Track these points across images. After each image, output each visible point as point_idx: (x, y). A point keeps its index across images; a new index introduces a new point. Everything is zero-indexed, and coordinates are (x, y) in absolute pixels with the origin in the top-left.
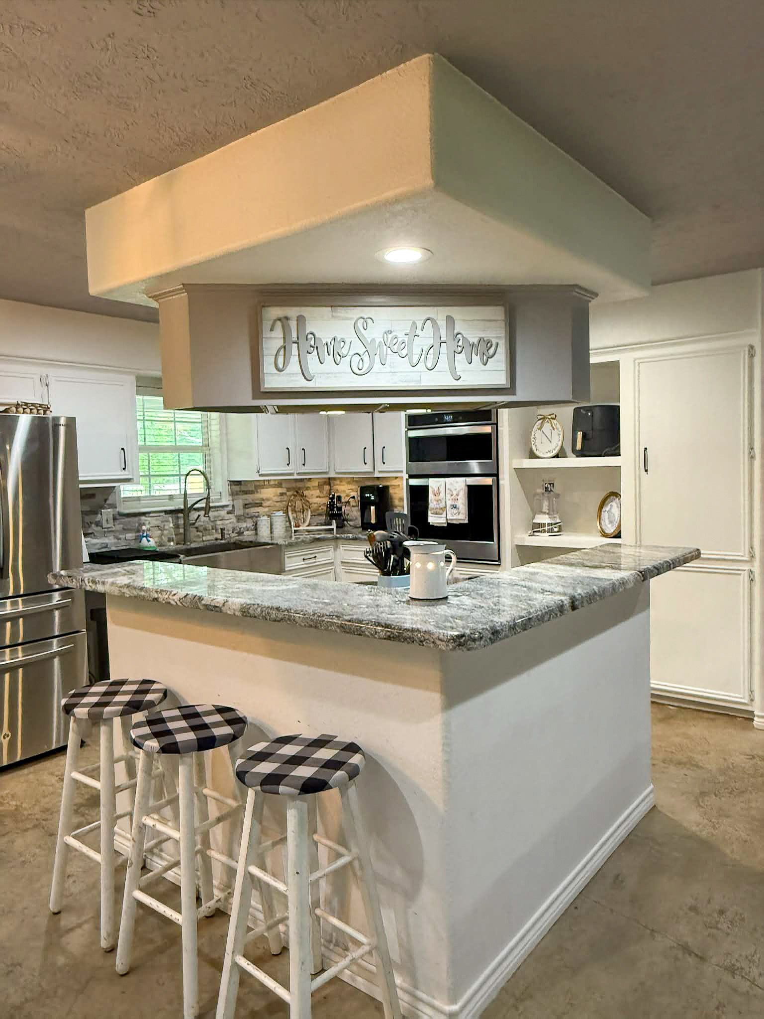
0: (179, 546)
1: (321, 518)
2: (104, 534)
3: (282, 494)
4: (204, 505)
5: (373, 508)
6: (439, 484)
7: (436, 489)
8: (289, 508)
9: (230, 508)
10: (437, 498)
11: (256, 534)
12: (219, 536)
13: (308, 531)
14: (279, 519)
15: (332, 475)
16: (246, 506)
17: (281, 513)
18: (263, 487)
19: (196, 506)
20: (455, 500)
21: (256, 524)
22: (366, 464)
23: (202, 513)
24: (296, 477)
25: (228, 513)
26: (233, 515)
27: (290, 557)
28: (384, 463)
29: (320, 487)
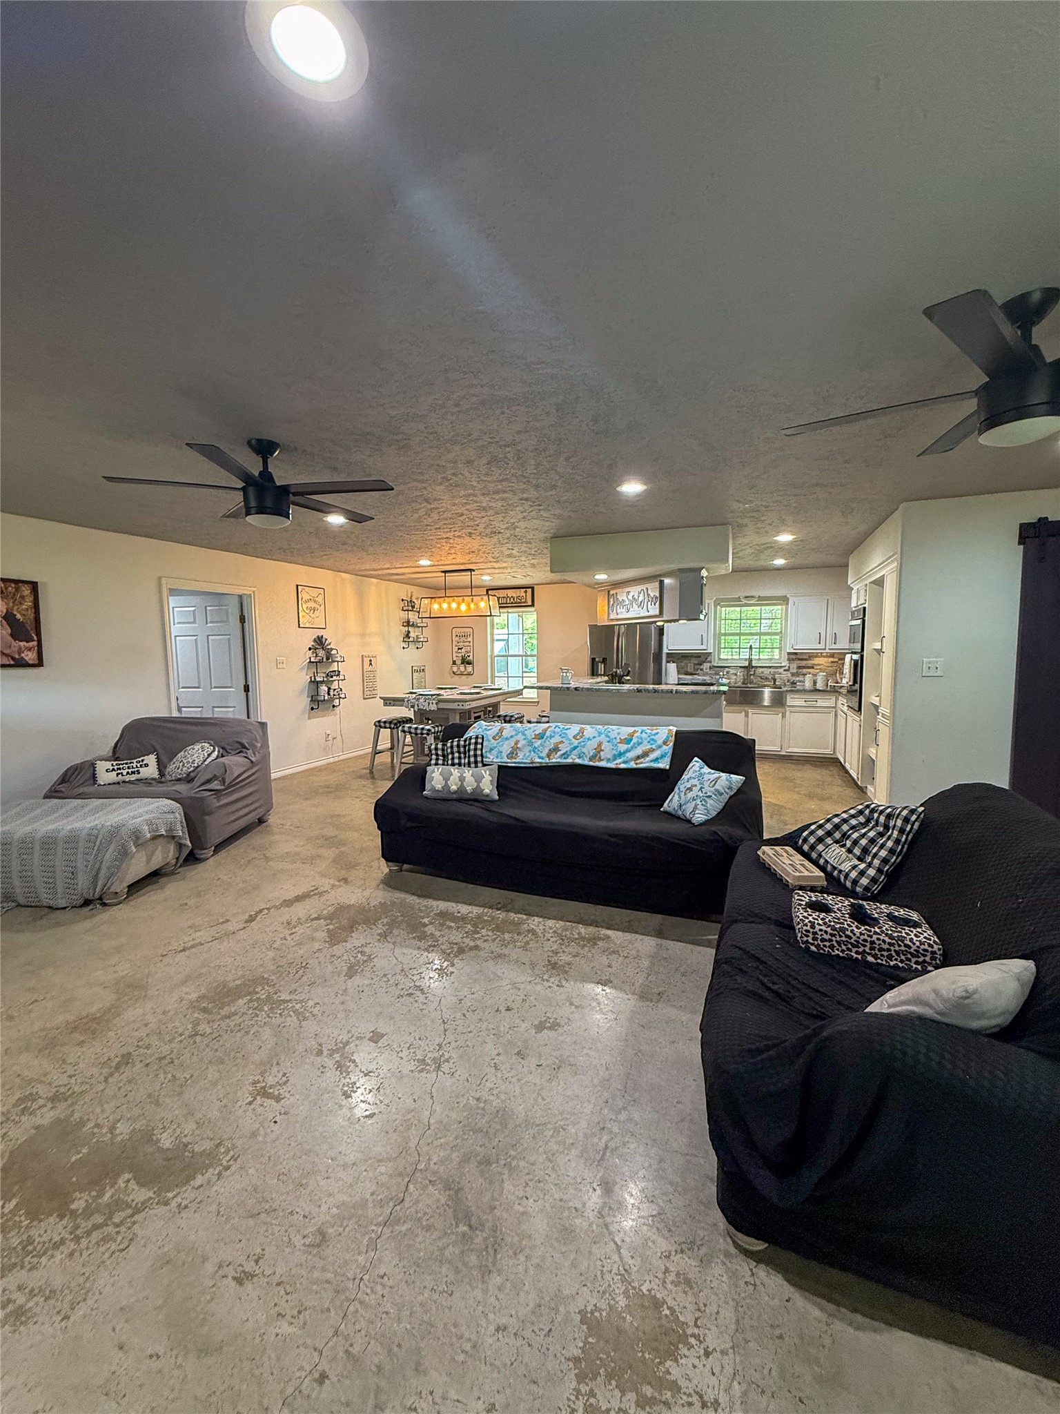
2: (704, 675)
9: (787, 668)
16: (800, 668)
18: (816, 657)
25: (785, 670)
26: (788, 672)
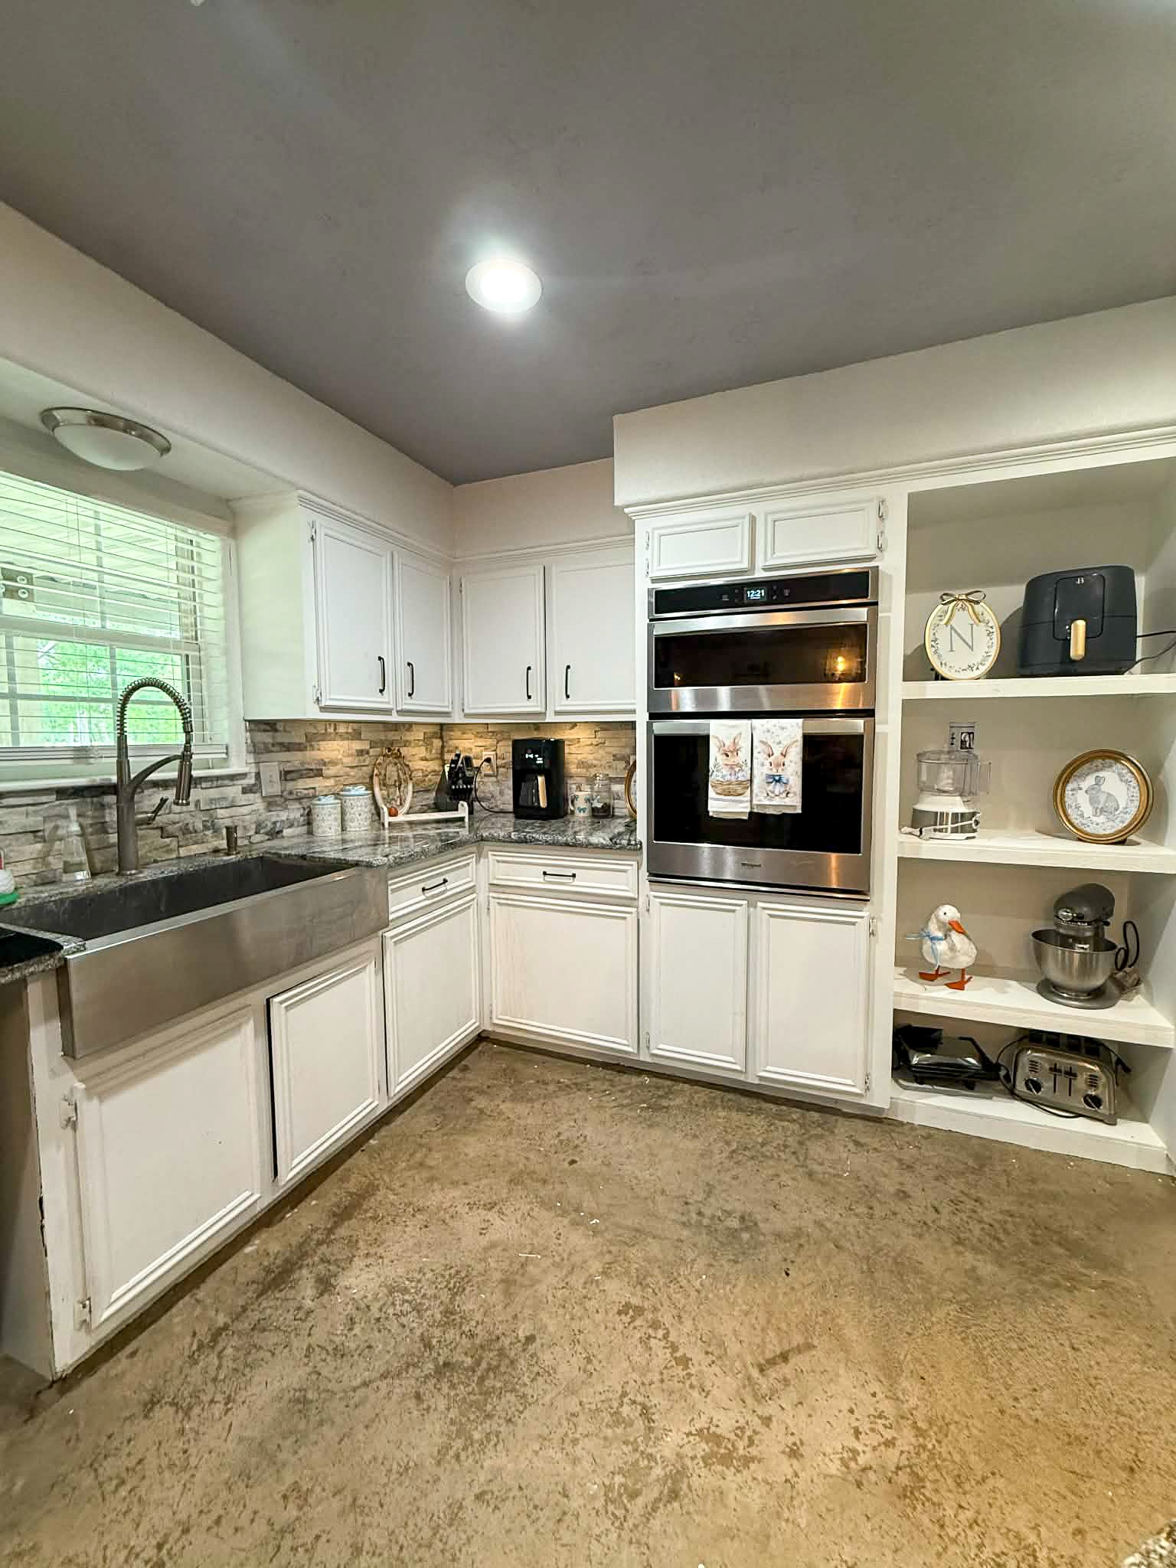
0: (101, 881)
1: (427, 796)
3: (361, 753)
4: (175, 775)
5: (541, 779)
6: (735, 733)
7: (728, 743)
8: (376, 779)
9: (250, 781)
10: (731, 761)
11: (310, 833)
12: (223, 844)
13: (410, 823)
14: (359, 800)
15: (457, 718)
16: (288, 777)
17: (361, 790)
18: (324, 736)
19: (153, 776)
20: (778, 765)
21: (309, 814)
22: (529, 697)
23: (170, 794)
24: (395, 718)
25: (245, 791)
26: (258, 795)
27: (399, 889)
28: (568, 697)
29: (427, 741)
